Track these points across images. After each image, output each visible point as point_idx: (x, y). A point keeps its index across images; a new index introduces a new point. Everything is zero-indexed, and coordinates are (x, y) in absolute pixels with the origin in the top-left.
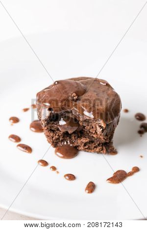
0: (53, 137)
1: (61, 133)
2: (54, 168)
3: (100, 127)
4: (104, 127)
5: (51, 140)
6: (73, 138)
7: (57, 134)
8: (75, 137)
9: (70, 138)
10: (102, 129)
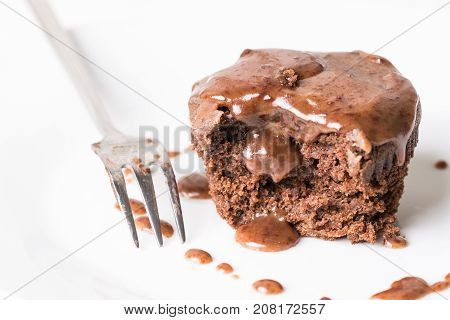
0: (230, 196)
1: (253, 181)
2: (227, 268)
3: (357, 151)
4: (368, 151)
5: (227, 204)
6: (286, 199)
7: (242, 186)
8: (290, 196)
9: (278, 200)
10: (360, 157)
